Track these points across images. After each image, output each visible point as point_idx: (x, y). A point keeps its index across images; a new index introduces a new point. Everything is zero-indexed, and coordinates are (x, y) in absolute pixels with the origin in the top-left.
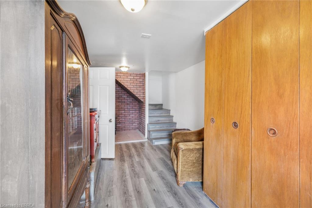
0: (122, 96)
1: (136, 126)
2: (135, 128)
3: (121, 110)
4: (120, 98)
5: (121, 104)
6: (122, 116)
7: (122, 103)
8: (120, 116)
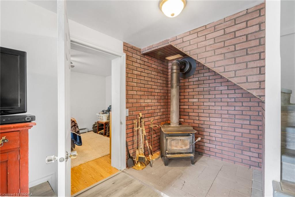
0: (217, 89)
1: (252, 159)
2: (250, 163)
3: (214, 115)
4: (211, 92)
5: (213, 104)
6: (216, 128)
7: (215, 102)
8: (211, 127)
